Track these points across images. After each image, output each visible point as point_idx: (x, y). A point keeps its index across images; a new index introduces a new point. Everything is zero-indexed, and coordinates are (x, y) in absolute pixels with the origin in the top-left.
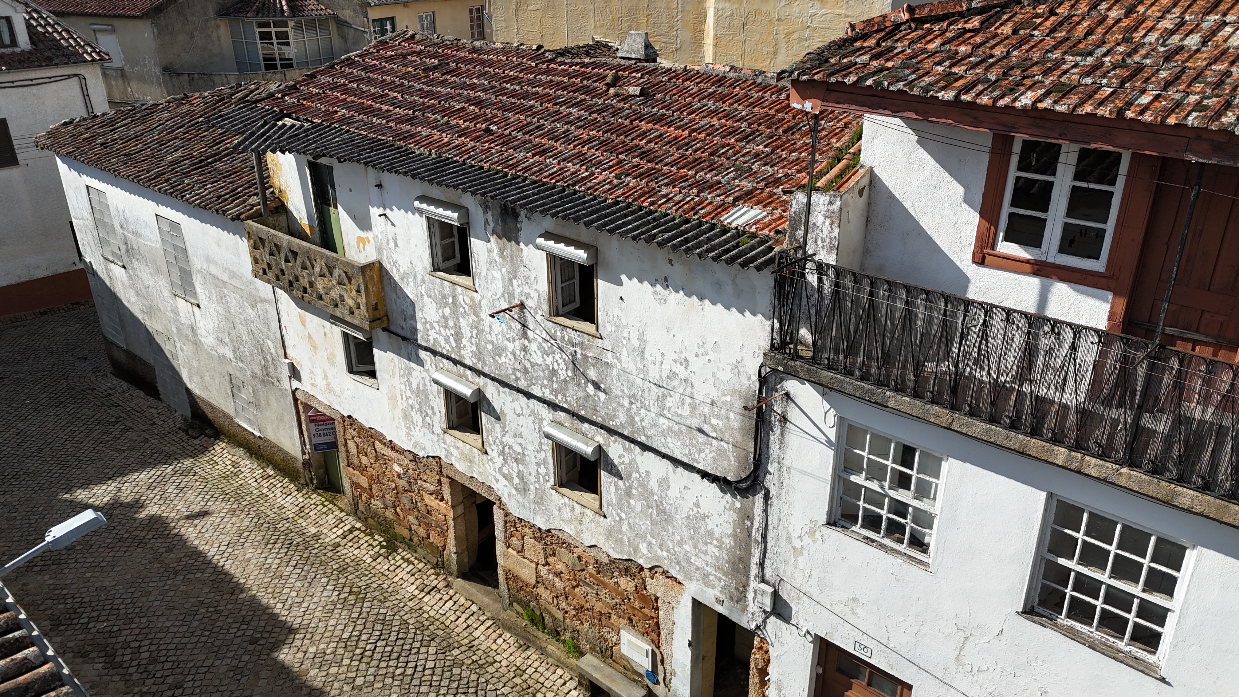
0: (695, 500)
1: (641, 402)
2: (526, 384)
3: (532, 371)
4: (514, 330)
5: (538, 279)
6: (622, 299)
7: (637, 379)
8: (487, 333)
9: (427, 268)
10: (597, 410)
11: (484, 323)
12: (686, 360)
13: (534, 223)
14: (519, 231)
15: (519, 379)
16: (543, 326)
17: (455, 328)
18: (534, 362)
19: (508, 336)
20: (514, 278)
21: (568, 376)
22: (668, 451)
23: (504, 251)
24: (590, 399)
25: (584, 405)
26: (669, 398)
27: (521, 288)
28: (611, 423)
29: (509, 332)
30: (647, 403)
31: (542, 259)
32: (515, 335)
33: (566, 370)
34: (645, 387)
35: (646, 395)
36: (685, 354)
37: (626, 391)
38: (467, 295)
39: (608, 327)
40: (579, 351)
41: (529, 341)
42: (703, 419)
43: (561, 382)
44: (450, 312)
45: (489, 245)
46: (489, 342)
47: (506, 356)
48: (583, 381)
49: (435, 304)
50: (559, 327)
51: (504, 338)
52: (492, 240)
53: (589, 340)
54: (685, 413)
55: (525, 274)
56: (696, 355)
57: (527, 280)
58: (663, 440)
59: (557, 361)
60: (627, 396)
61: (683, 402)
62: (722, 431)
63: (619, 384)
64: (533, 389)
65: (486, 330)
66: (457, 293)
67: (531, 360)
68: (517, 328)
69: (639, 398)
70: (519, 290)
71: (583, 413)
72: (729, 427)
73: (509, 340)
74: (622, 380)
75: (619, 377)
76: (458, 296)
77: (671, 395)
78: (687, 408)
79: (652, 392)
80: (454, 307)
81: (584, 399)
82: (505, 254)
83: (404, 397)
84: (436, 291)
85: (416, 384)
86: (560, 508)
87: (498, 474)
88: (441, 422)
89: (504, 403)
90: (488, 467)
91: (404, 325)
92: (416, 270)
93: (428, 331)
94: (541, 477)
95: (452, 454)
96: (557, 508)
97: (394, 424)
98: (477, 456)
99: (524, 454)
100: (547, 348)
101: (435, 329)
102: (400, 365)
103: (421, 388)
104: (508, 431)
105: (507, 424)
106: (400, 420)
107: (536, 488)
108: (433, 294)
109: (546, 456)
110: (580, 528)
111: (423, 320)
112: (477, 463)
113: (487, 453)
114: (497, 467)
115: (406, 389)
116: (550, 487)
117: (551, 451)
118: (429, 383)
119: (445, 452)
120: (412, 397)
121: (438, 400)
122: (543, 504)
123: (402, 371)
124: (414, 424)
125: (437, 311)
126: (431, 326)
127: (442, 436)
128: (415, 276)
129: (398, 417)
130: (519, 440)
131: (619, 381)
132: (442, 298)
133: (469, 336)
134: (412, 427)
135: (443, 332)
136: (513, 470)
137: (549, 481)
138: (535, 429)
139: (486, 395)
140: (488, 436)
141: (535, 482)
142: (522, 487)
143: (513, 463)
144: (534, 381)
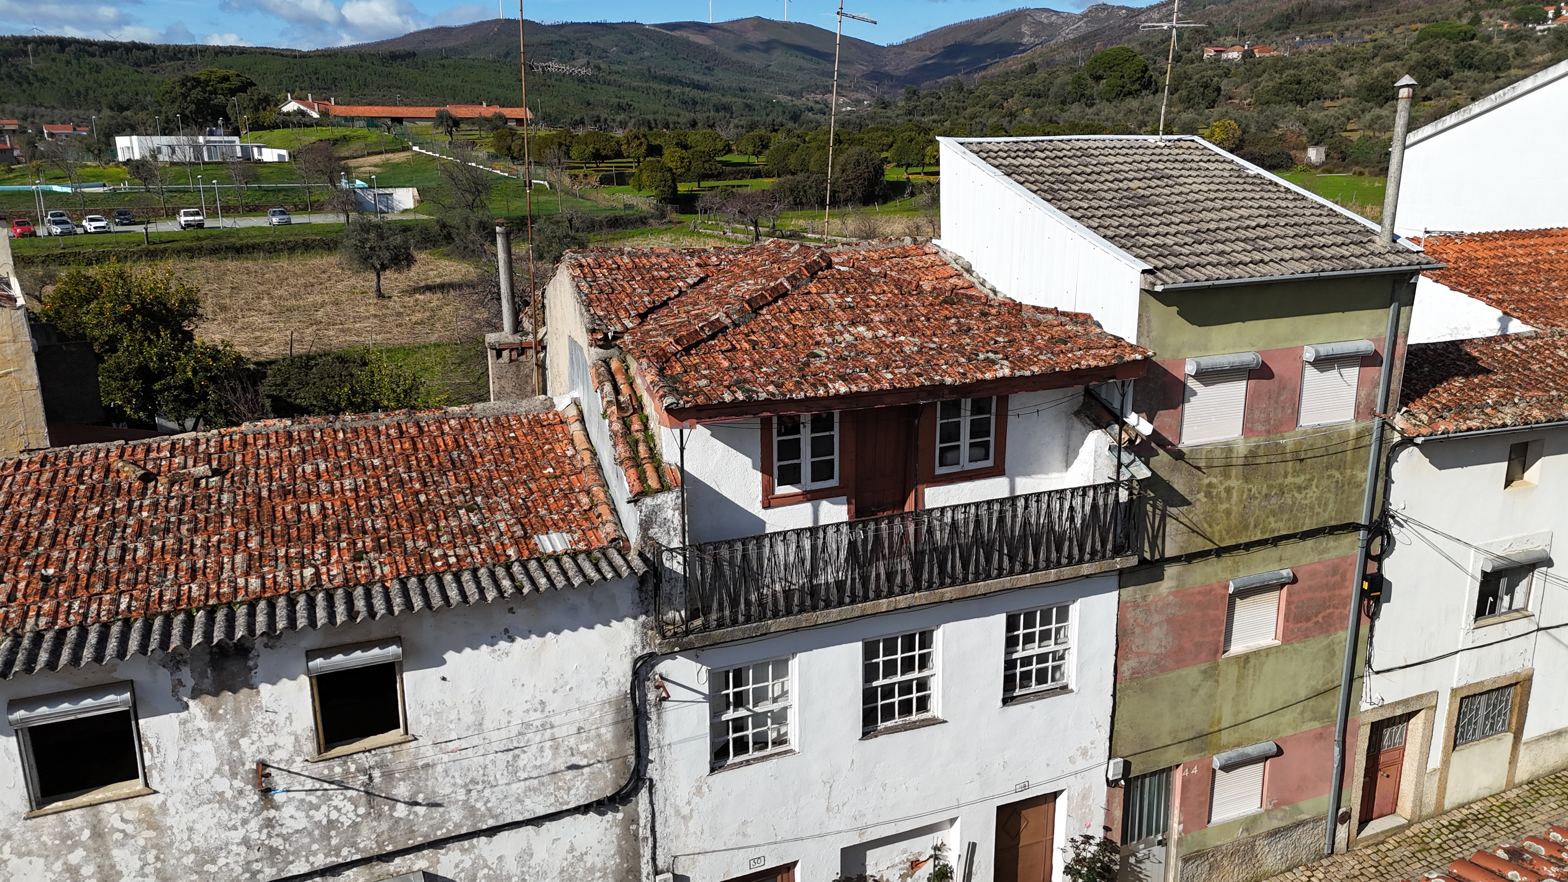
0: (568, 846)
2: (274, 871)
3: (287, 846)
4: (244, 808)
5: (294, 717)
6: (444, 679)
7: (475, 759)
8: (182, 842)
9: (20, 810)
10: (413, 831)
11: (175, 830)
12: (542, 703)
13: (284, 649)
14: (251, 670)
15: (260, 871)
16: (306, 773)
17: (100, 873)
18: (290, 831)
19: (233, 822)
20: (243, 736)
21: (358, 816)
22: (528, 816)
23: (219, 708)
24: (401, 823)
25: (391, 838)
26: (522, 756)
27: (258, 744)
28: (439, 833)
29: (234, 816)
30: (492, 779)
31: (300, 688)
32: (247, 814)
33: (355, 810)
34: (487, 762)
35: (490, 770)
36: (539, 698)
37: (459, 781)
38: (130, 809)
39: (426, 721)
40: (376, 774)
41: (277, 808)
42: (569, 753)
43: (344, 831)
44: (85, 853)
45: (184, 715)
46: (187, 853)
47: (229, 853)
48: (386, 808)
49: (42, 861)
50: (338, 761)
51: (221, 831)
52: (191, 703)
53: (393, 752)
54: (545, 761)
55: (267, 721)
56: (555, 691)
57: (270, 728)
58: (519, 806)
59: (336, 807)
60: (462, 787)
61: (542, 750)
62: (593, 753)
63: (447, 779)
64: (289, 871)
65: (179, 838)
66: (102, 815)
67: (284, 832)
68: (252, 802)
69: (480, 779)
70: (254, 748)
71: (390, 848)
72: (601, 744)
73: (235, 828)
74: (451, 773)
75: (446, 771)
76: (106, 819)
77: (525, 752)
78: (548, 753)
79: (498, 762)
80: (95, 842)
81: (390, 829)
82: (221, 712)
84: (44, 838)
100: (315, 800)
108: (34, 848)
125: (48, 870)
131: (447, 776)
132: (63, 841)
133: (137, 868)
144: (291, 858)
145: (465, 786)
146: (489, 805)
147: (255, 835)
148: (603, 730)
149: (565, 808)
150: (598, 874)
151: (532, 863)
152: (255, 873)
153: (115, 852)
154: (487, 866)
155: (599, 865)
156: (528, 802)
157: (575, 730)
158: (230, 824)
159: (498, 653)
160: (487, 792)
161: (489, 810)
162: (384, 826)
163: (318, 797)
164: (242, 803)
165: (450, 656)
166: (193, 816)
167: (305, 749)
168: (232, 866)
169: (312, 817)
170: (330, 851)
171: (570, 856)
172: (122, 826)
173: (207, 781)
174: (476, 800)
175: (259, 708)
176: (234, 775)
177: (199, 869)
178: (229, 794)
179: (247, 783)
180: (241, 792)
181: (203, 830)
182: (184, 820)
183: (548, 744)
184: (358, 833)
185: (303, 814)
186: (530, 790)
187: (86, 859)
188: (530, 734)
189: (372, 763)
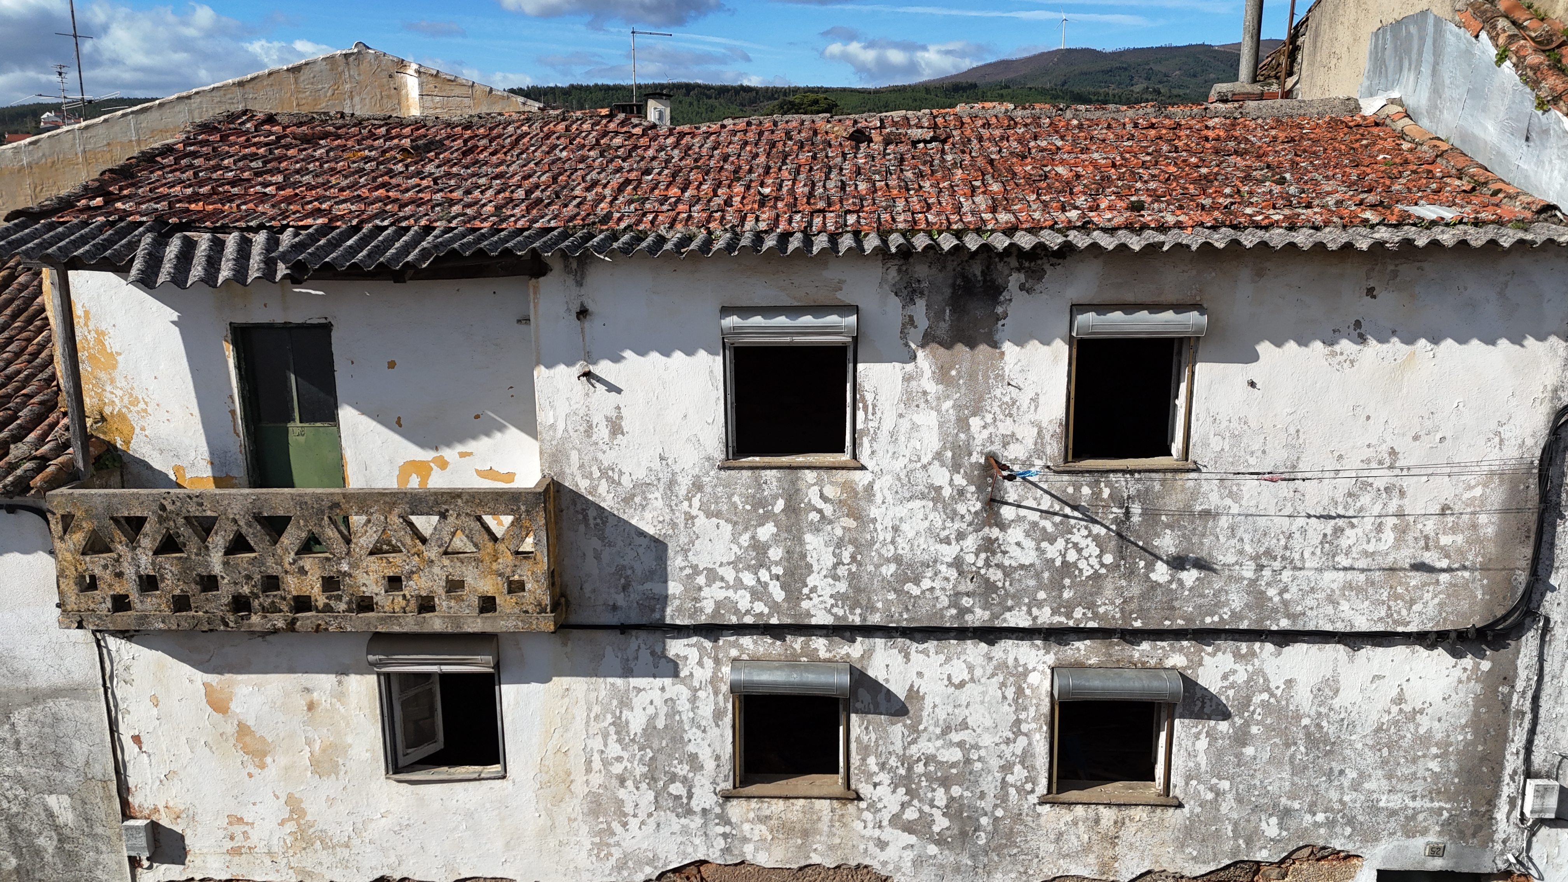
0: (1394, 693)
1: (1284, 558)
2: (987, 615)
3: (1007, 584)
4: (963, 517)
5: (1041, 400)
6: (1252, 384)
7: (1276, 520)
8: (884, 543)
9: (716, 456)
10: (1173, 608)
11: (879, 526)
12: (1393, 452)
13: (1044, 296)
14: (998, 319)
15: (970, 611)
16: (1045, 486)
17: (788, 560)
18: (1014, 564)
19: (947, 532)
20: (974, 414)
21: (1102, 565)
22: (1340, 627)
23: (952, 368)
24: (1159, 591)
25: (1141, 609)
26: (1348, 532)
27: (991, 429)
28: (1208, 620)
29: (949, 524)
30: (1297, 556)
31: (1056, 359)
32: (964, 526)
33: (1100, 556)
34: (1294, 528)
35: (1297, 542)
36: (1390, 444)
37: (1248, 549)
38: (832, 483)
39: (1216, 444)
40: (1136, 509)
41: (1003, 526)
42: (1422, 543)
43: (1083, 584)
44: (775, 530)
45: (910, 367)
46: (888, 560)
47: (936, 574)
48: (1142, 564)
49: (730, 527)
50: (1088, 478)
51: (931, 541)
52: (920, 354)
53: (1163, 482)
54: (1383, 547)
55: (1007, 399)
56: (1416, 438)
57: (1010, 409)
58: (1330, 610)
59: (1075, 545)
60: (1252, 558)
61: (1379, 528)
62: (1460, 552)
63: (1233, 542)
64: (1005, 620)
65: (881, 538)
66: (801, 485)
67: (1007, 563)
68: (973, 510)
69: (1279, 552)
70: (985, 434)
71: (1138, 624)
72: (1475, 540)
73: (947, 541)
74: (1240, 533)
75: (1233, 529)
76: (804, 490)
77: (1353, 526)
78: (1389, 536)
79: (1310, 532)
80: (788, 518)
81: (1143, 596)
82: (953, 373)
83: (597, 764)
84: (736, 499)
85: (644, 720)
86: (1061, 834)
87: (888, 830)
88: (719, 780)
89: (920, 674)
90: (858, 825)
91: (620, 600)
92: (677, 468)
93: (700, 589)
94: (1012, 791)
95: (745, 840)
96: (1052, 837)
97: (553, 843)
98: (826, 815)
99: (968, 761)
100: (1050, 528)
101: (722, 579)
102: (593, 695)
103: (660, 723)
104: (925, 729)
105: (925, 714)
106: (575, 824)
107: (996, 819)
108: (725, 508)
109: (1030, 744)
110: (1111, 853)
111: (688, 571)
112: (826, 828)
113: (859, 798)
114: (886, 816)
115: (606, 745)
116: (1036, 801)
117: (1045, 728)
118: (688, 706)
119: (720, 843)
120: (626, 755)
121: (714, 732)
122: (1014, 844)
123: (597, 709)
124: (625, 815)
125: (735, 540)
126: (712, 576)
127: (718, 810)
128: (672, 483)
129: (569, 819)
130: (955, 737)
131: (1234, 536)
132: (755, 507)
133: (830, 564)
134: (616, 826)
135: (748, 579)
136: (932, 806)
137: (1033, 791)
138: (1004, 698)
139: (871, 673)
140: (864, 760)
141: (996, 806)
142: (956, 832)
143: (934, 790)
144: (1010, 603)
145: (1256, 558)
146: (1287, 596)
147: (970, 558)
148: (1483, 519)
149: (1400, 629)
150: (1434, 750)
151: (1336, 703)
152: (963, 611)
153: (808, 537)
154: (1268, 690)
155: (1439, 736)
156: (1345, 606)
157: (1436, 509)
158: (943, 534)
159: (1339, 358)
160: (1286, 575)
161: (1286, 603)
162: (1135, 590)
163: (1054, 524)
164: (961, 508)
165: (1265, 348)
166: (901, 511)
167: (1048, 450)
168: (938, 593)
169: (1043, 552)
170: (1060, 606)
171: (1395, 709)
172: (820, 504)
173: (924, 467)
174: (1268, 584)
175: (1000, 377)
176: (956, 467)
177: (898, 586)
178: (947, 492)
179: (970, 482)
180: (961, 492)
181: (911, 534)
182: (891, 514)
183: (1391, 521)
184: (1099, 591)
185: (1033, 544)
186: (1351, 588)
187: (775, 538)
188: (1365, 499)
189: (1133, 492)
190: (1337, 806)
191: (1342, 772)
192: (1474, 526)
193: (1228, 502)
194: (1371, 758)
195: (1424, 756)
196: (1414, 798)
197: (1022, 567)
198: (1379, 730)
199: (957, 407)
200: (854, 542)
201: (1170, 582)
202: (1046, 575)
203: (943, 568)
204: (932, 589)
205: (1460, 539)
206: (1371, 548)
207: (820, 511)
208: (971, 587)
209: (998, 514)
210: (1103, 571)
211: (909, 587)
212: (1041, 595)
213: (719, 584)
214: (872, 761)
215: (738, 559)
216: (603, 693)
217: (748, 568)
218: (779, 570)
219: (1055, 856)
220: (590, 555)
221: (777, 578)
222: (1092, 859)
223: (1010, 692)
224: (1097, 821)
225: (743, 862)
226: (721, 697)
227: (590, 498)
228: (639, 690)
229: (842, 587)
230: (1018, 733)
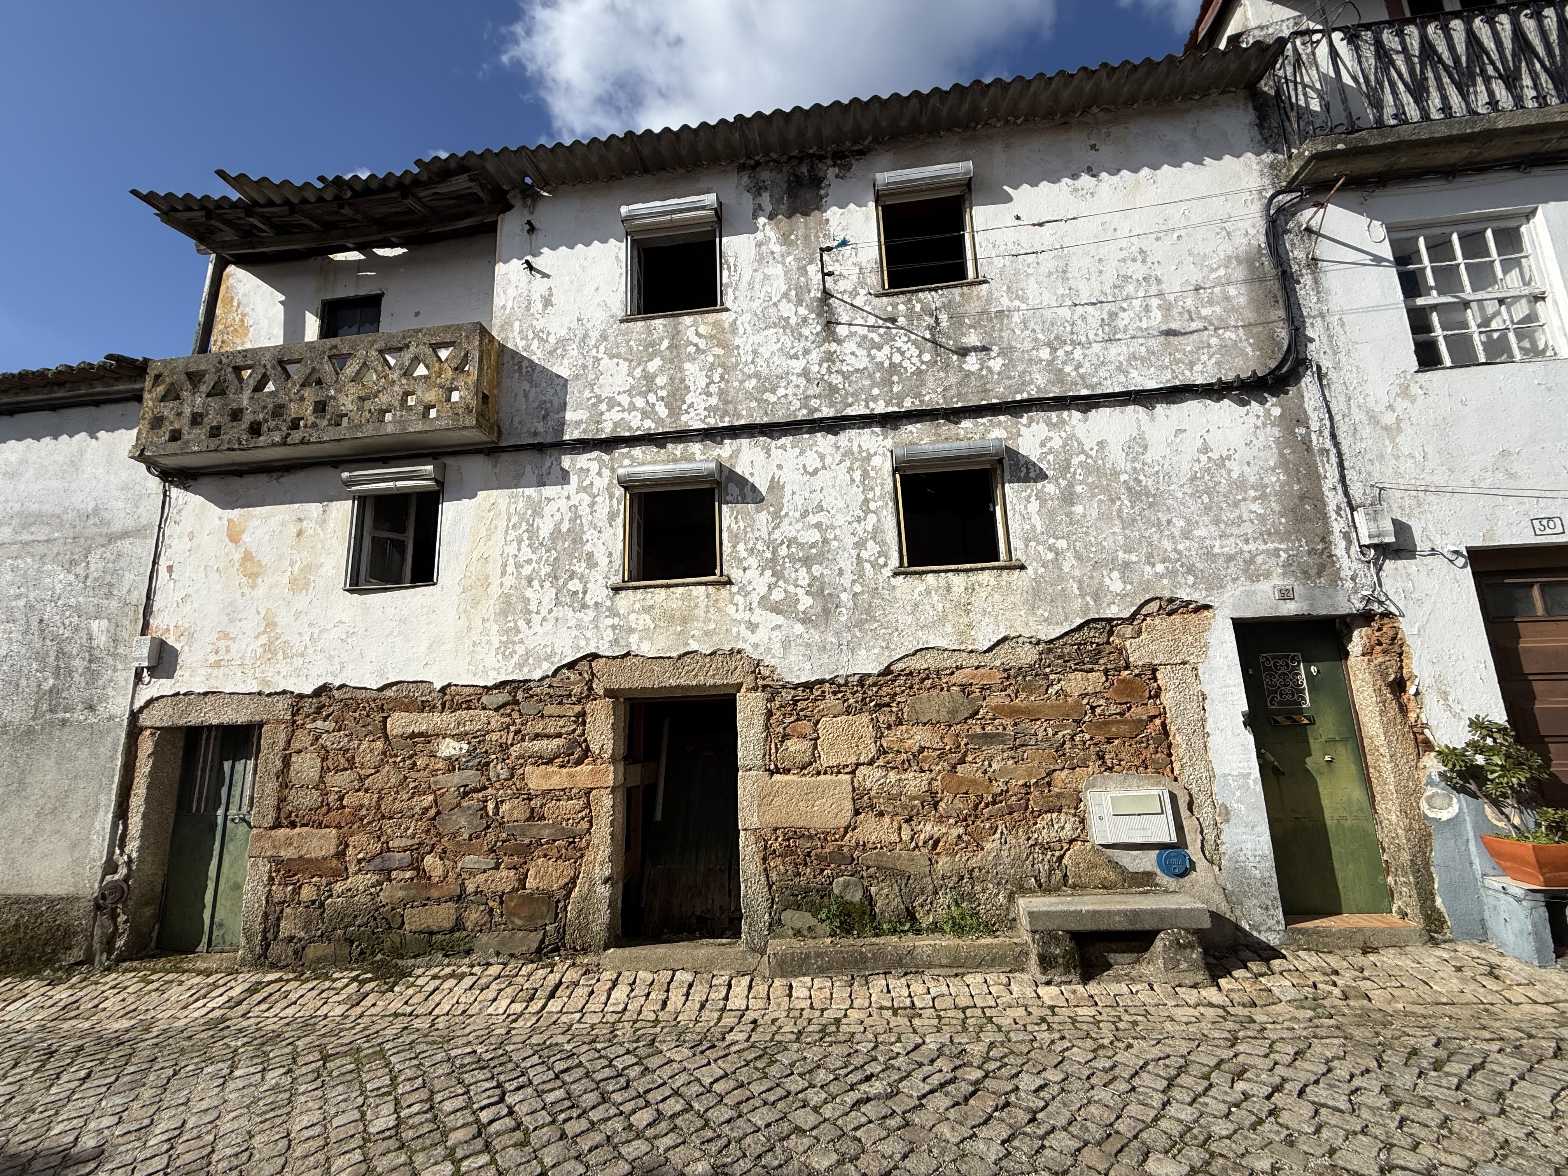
0: (1199, 443)
1: (1072, 341)
2: (831, 411)
3: (847, 385)
4: (807, 337)
5: (860, 249)
6: (1019, 218)
8: (746, 364)
9: (617, 312)
10: (987, 391)
11: (741, 351)
12: (1143, 252)
13: (853, 181)
14: (823, 196)
15: (817, 407)
16: (869, 309)
17: (671, 385)
18: (851, 369)
19: (795, 351)
20: (810, 264)
21: (923, 363)
23: (791, 232)
24: (972, 378)
25: (960, 394)
26: (1122, 314)
28: (1019, 397)
29: (796, 344)
30: (1083, 339)
31: (867, 219)
32: (809, 344)
33: (919, 356)
34: (1076, 317)
35: (1080, 327)
36: (1138, 246)
37: (1041, 336)
38: (704, 324)
39: (999, 262)
40: (944, 317)
41: (839, 342)
42: (1186, 316)
43: (908, 379)
44: (661, 363)
45: (760, 236)
46: (750, 377)
47: (788, 383)
48: (955, 358)
49: (627, 364)
50: (903, 298)
51: (783, 358)
52: (767, 227)
53: (962, 294)
54: (1154, 323)
56: (1159, 239)
57: (836, 256)
58: (1122, 378)
59: (899, 349)
60: (1045, 344)
61: (1147, 309)
62: (1222, 319)
63: (1027, 333)
64: (847, 413)
65: (744, 360)
66: (681, 327)
67: (845, 369)
68: (815, 332)
69: (1067, 336)
70: (819, 276)
71: (959, 405)
72: (1231, 309)
73: (796, 357)
74: (1031, 326)
75: (1025, 322)
76: (684, 332)
77: (1125, 310)
78: (1157, 314)
79: (1090, 319)
80: (672, 353)
81: (960, 384)
82: (793, 236)
83: (511, 568)
84: (632, 343)
85: (552, 526)
86: (916, 605)
87: (758, 611)
88: (610, 575)
89: (780, 467)
90: (731, 609)
91: (540, 427)
92: (589, 326)
93: (602, 413)
94: (867, 566)
95: (631, 630)
96: (909, 608)
97: (468, 643)
98: (702, 601)
99: (825, 541)
100: (877, 339)
101: (619, 404)
102: (513, 507)
103: (564, 528)
104: (787, 514)
105: (785, 501)
106: (487, 625)
107: (855, 595)
108: (623, 351)
109: (879, 521)
110: (966, 621)
111: (593, 400)
112: (702, 614)
113: (730, 582)
114: (755, 598)
115: (519, 550)
116: (890, 574)
117: (890, 504)
118: (588, 510)
119: (609, 635)
120: (534, 557)
121: (608, 532)
122: (874, 619)
123: (515, 519)
124: (530, 612)
125: (630, 374)
126: (612, 403)
127: (608, 603)
128: (586, 336)
129: (484, 620)
130: (813, 519)
131: (1026, 328)
132: (646, 347)
133: (704, 385)
134: (521, 623)
135: (640, 402)
136: (796, 586)
137: (886, 565)
138: (853, 480)
139: (738, 470)
140: (734, 547)
141: (854, 582)
142: (819, 609)
143: (797, 571)
144: (850, 400)
145: (1049, 344)
146: (1081, 371)
147: (815, 368)
148: (1232, 291)
150: (1252, 493)
151: (1148, 457)
152: (812, 411)
153: (687, 365)
154: (1083, 452)
155: (1252, 479)
156: (1134, 373)
157: (1191, 288)
158: (792, 352)
159: (1081, 192)
160: (1078, 354)
161: (1082, 377)
162: (953, 379)
163: (879, 335)
164: (806, 332)
166: (758, 338)
167: (869, 281)
168: (790, 398)
169: (873, 358)
170: (892, 398)
171: (1203, 458)
172: (696, 340)
173: (775, 304)
174: (1064, 363)
175: (827, 237)
176: (799, 302)
177: (758, 396)
178: (793, 321)
179: (811, 312)
180: (805, 320)
181: (767, 355)
182: (750, 341)
183: (1155, 302)
184: (923, 384)
185: (865, 352)
186: (1136, 359)
187: (661, 370)
188: (1130, 289)
189: (939, 304)
190: (1173, 555)
191: (1169, 522)
192: (1227, 298)
193: (1017, 303)
194: (1193, 506)
195: (1244, 499)
196: (1247, 541)
197: (857, 371)
198: (1193, 478)
199: (797, 260)
200: (722, 365)
201: (981, 369)
202: (878, 375)
203: (794, 378)
204: (786, 396)
205: (1218, 309)
206: (1144, 325)
207: (696, 345)
208: (817, 391)
209: (834, 332)
210: (924, 367)
211: (767, 395)
212: (876, 391)
213: (617, 408)
214: (741, 547)
215: (632, 387)
216: (521, 504)
217: (640, 394)
218: (663, 393)
219: (914, 628)
220: (521, 395)
221: (663, 399)
222: (949, 628)
223: (857, 475)
224: (949, 589)
225: (628, 654)
226: (615, 501)
227: (525, 354)
228: (549, 500)
229: (714, 401)
230: (868, 511)
